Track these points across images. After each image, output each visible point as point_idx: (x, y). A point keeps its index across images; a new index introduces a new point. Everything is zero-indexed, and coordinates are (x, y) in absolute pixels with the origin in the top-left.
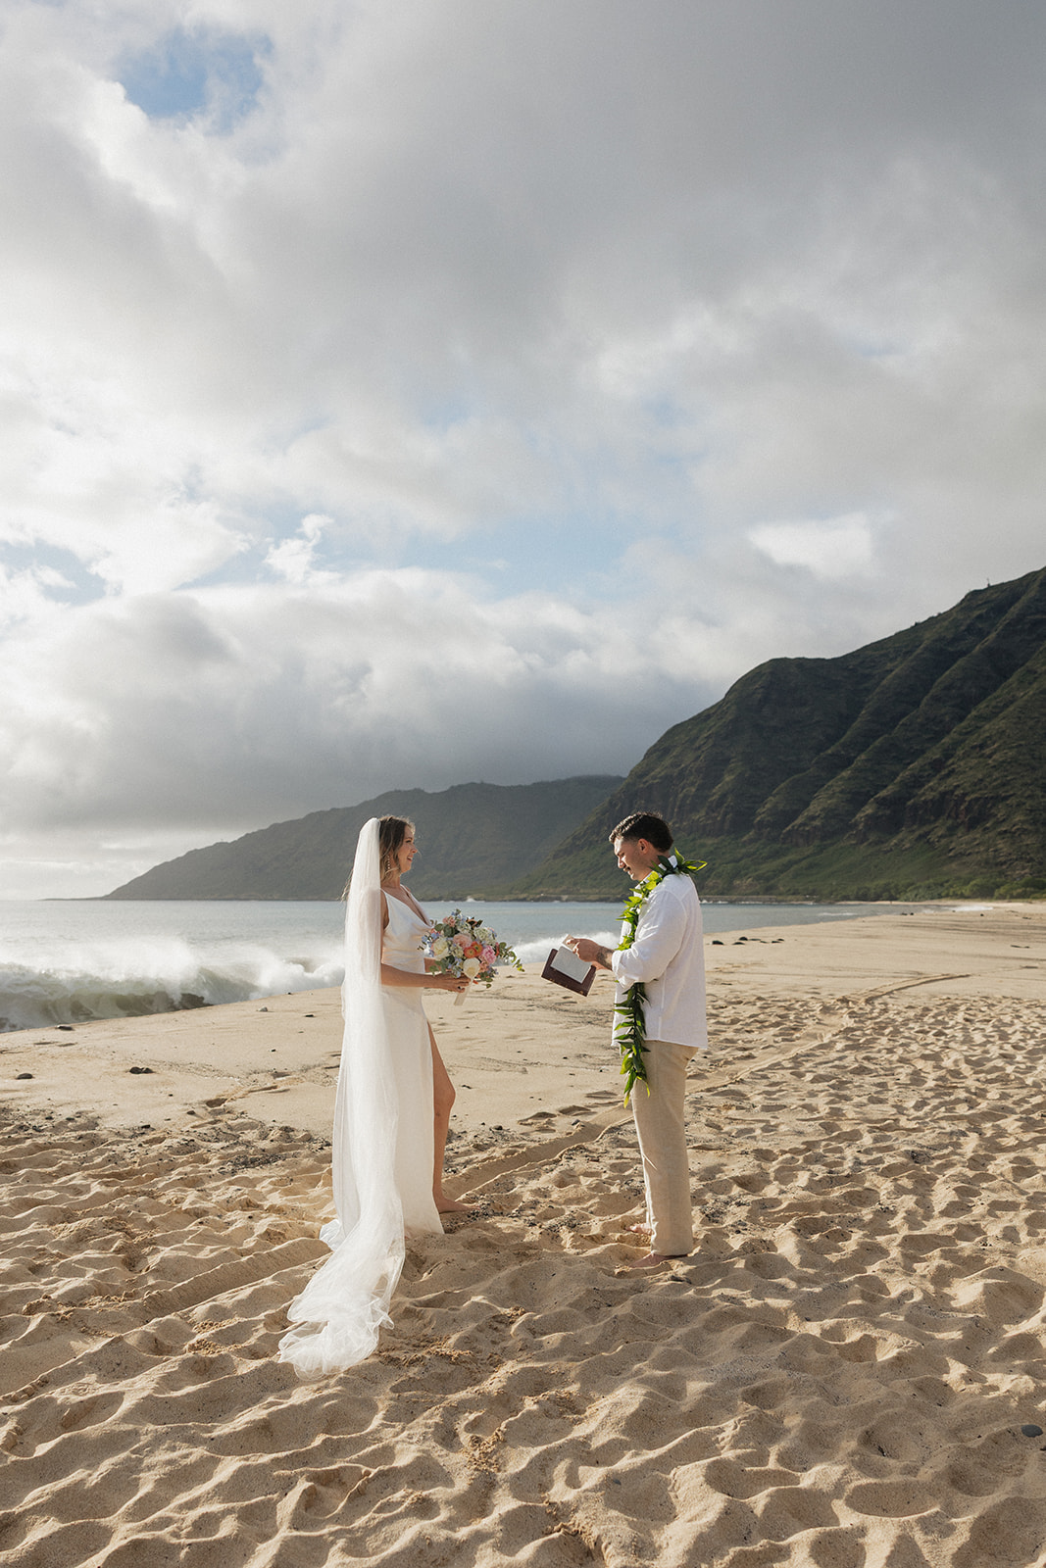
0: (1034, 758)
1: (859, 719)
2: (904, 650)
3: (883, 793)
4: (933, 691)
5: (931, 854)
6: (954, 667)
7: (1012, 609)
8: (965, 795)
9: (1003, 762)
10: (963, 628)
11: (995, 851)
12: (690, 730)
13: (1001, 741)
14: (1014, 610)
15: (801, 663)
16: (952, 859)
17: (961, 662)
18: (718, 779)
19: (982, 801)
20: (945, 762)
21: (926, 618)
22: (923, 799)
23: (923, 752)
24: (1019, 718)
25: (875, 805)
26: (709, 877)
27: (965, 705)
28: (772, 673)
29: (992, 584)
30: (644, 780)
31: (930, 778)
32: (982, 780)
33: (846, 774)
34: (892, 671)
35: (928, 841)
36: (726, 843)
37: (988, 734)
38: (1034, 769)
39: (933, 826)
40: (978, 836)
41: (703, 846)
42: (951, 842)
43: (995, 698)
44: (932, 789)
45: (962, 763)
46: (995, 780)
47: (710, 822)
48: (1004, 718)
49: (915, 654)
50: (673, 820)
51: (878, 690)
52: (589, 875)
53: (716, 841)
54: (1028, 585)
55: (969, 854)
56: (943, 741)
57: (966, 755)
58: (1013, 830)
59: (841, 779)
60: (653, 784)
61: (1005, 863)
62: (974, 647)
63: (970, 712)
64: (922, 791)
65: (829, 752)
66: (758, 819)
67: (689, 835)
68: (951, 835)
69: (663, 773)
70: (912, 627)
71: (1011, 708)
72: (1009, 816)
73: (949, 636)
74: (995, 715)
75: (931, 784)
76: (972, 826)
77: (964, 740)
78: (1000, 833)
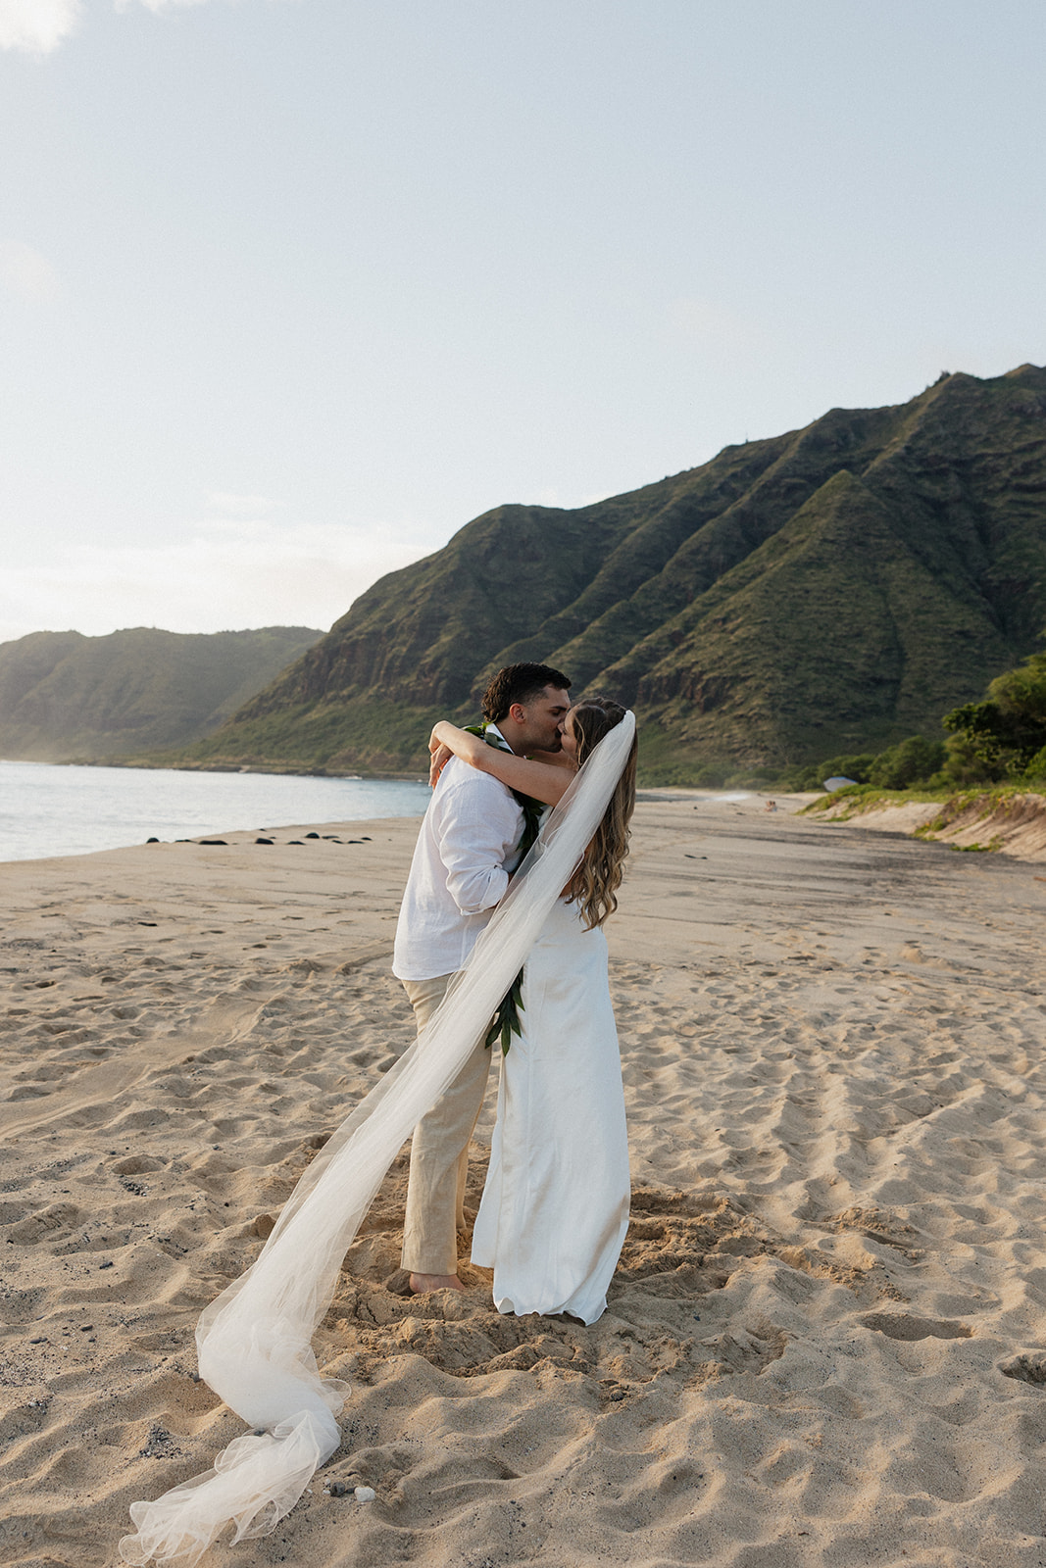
0: (778, 637)
1: (596, 581)
2: (651, 506)
3: (615, 666)
4: (678, 555)
5: (660, 737)
6: (700, 530)
7: (769, 469)
8: (702, 673)
9: (747, 639)
10: (716, 486)
11: (729, 737)
12: (406, 580)
13: (746, 616)
14: (772, 471)
15: (536, 512)
16: (683, 743)
17: (710, 524)
18: (433, 639)
19: (719, 681)
20: (683, 636)
21: (677, 472)
22: (658, 675)
23: (662, 622)
24: (767, 591)
25: (605, 680)
26: (415, 751)
27: (709, 574)
28: (502, 520)
29: (750, 440)
30: (349, 634)
31: (668, 650)
32: (721, 658)
33: (577, 641)
34: (635, 528)
35: (660, 723)
36: (438, 714)
37: (732, 607)
38: (777, 649)
39: (666, 706)
40: (713, 719)
41: (412, 715)
42: (684, 724)
43: (744, 567)
44: (668, 664)
45: (703, 638)
46: (735, 659)
47: (420, 688)
48: (751, 590)
49: (662, 511)
50: (379, 684)
51: (619, 549)
52: (276, 743)
53: (426, 710)
54: (787, 445)
55: (702, 739)
56: (684, 611)
57: (708, 629)
58: (751, 714)
59: (572, 647)
60: (357, 641)
61: (738, 750)
62: (725, 508)
63: (714, 582)
64: (657, 666)
65: (561, 615)
66: (476, 687)
67: (396, 701)
68: (685, 717)
69: (370, 628)
70: (662, 482)
71: (759, 580)
72: (747, 699)
73: (700, 494)
74: (742, 586)
75: (668, 659)
76: (707, 708)
77: (708, 612)
78: (736, 718)
